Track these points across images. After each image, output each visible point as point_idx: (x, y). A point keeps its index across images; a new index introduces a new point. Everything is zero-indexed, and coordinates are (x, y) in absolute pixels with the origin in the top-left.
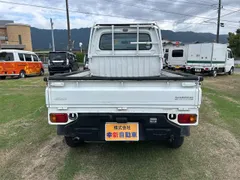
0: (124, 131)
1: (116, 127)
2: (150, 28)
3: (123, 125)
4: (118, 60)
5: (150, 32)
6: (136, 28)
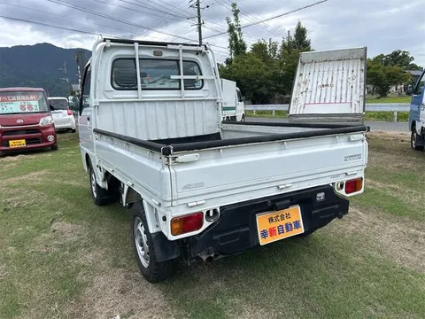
0: (283, 223)
1: (271, 220)
2: (198, 53)
3: (280, 213)
4: (150, 108)
5: (199, 59)
6: (178, 50)
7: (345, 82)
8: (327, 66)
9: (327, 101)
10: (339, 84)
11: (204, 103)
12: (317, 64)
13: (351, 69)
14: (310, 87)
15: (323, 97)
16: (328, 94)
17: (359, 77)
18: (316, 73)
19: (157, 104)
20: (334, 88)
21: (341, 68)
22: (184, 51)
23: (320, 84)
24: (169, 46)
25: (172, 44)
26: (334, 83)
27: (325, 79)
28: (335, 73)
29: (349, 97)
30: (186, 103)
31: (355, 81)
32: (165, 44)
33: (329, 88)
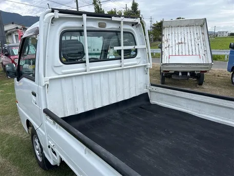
5: (134, 31)
7: (193, 41)
8: (180, 30)
9: (184, 54)
10: (190, 43)
12: (173, 28)
13: (195, 33)
14: (170, 44)
15: (180, 51)
16: (184, 49)
17: (201, 38)
18: (173, 35)
19: (102, 75)
20: (187, 45)
21: (189, 32)
22: (125, 23)
23: (177, 42)
26: (186, 41)
27: (180, 38)
28: (186, 34)
29: (197, 52)
31: (199, 40)
33: (183, 45)
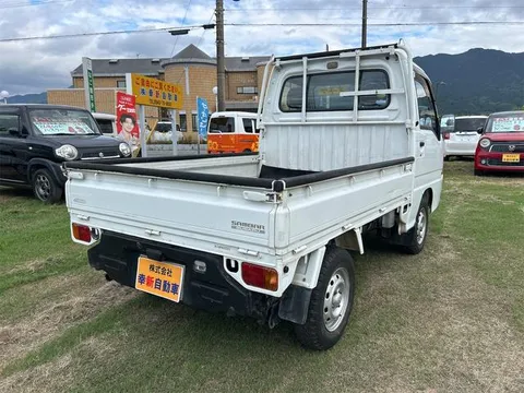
1: (152, 267)
2: (387, 57)
3: (163, 265)
5: (389, 66)
6: (353, 58)
11: (388, 128)
22: (362, 58)
24: (342, 55)
25: (346, 51)
30: (360, 128)
32: (337, 53)
